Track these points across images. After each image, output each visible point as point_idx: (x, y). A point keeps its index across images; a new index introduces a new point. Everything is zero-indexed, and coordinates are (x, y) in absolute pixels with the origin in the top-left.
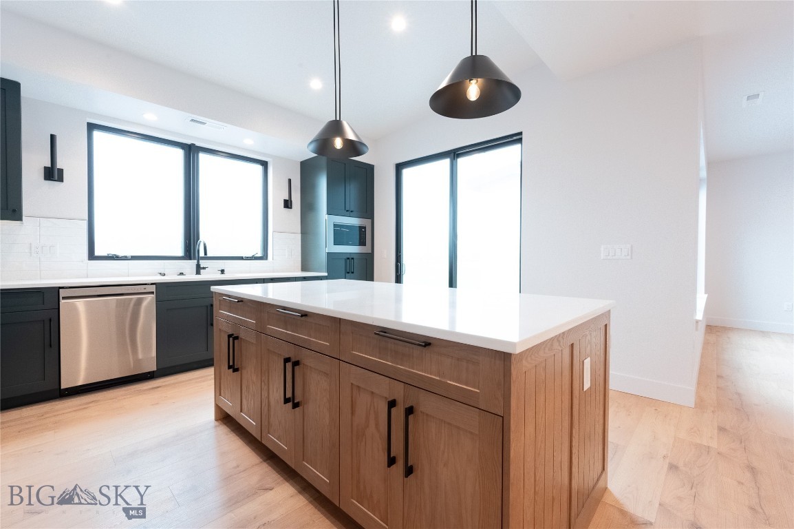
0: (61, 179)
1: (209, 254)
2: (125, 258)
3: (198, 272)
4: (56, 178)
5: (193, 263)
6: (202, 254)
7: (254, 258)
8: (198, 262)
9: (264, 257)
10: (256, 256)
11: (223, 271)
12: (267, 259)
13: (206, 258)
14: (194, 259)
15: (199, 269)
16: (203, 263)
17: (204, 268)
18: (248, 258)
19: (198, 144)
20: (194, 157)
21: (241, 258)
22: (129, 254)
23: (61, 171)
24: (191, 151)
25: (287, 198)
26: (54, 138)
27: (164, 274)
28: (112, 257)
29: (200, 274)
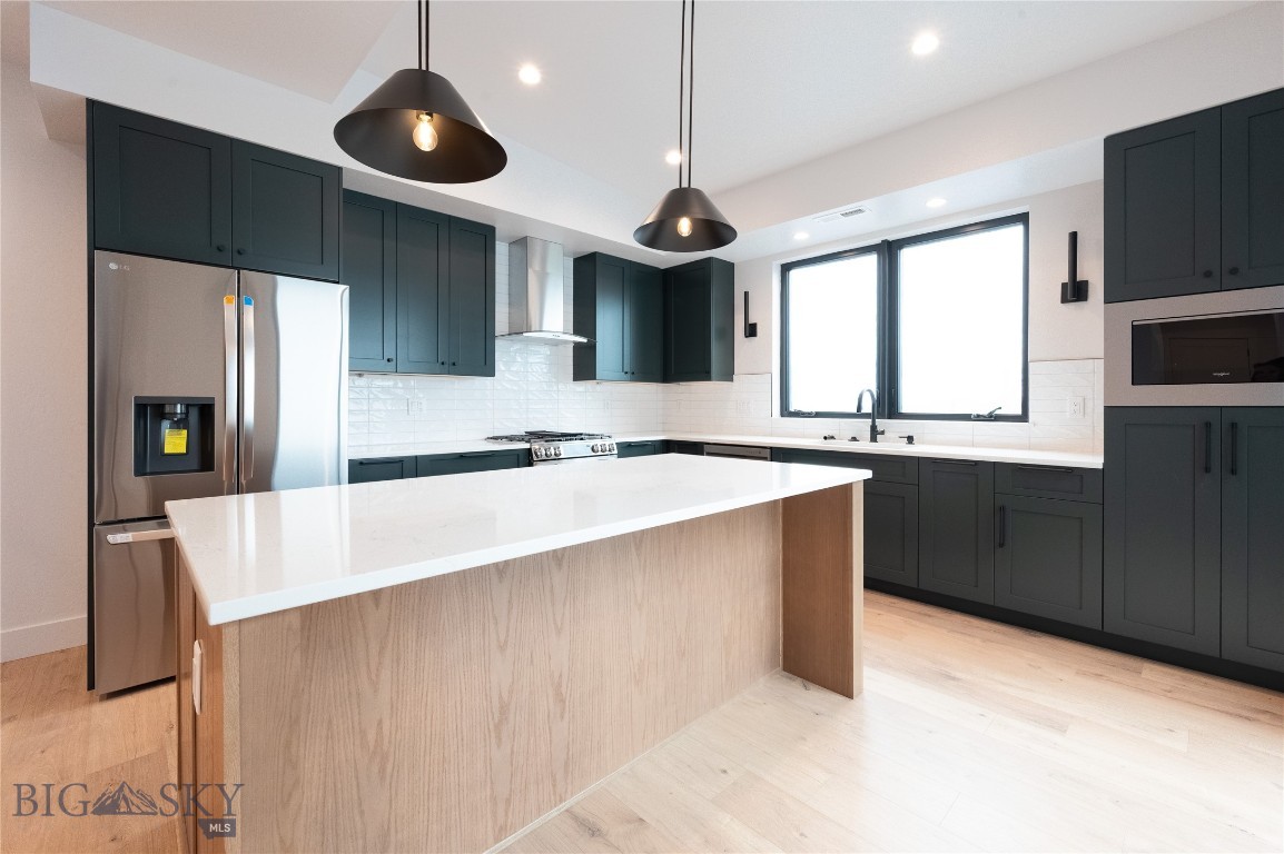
0: (754, 334)
2: (811, 415)
3: (873, 439)
7: (992, 417)
8: (874, 422)
9: (1023, 416)
10: (998, 412)
11: (910, 440)
12: (1027, 421)
15: (875, 434)
17: (883, 433)
18: (979, 418)
22: (814, 410)
23: (753, 325)
25: (1066, 281)
26: (746, 294)
27: (832, 438)
28: (799, 414)
29: (877, 441)
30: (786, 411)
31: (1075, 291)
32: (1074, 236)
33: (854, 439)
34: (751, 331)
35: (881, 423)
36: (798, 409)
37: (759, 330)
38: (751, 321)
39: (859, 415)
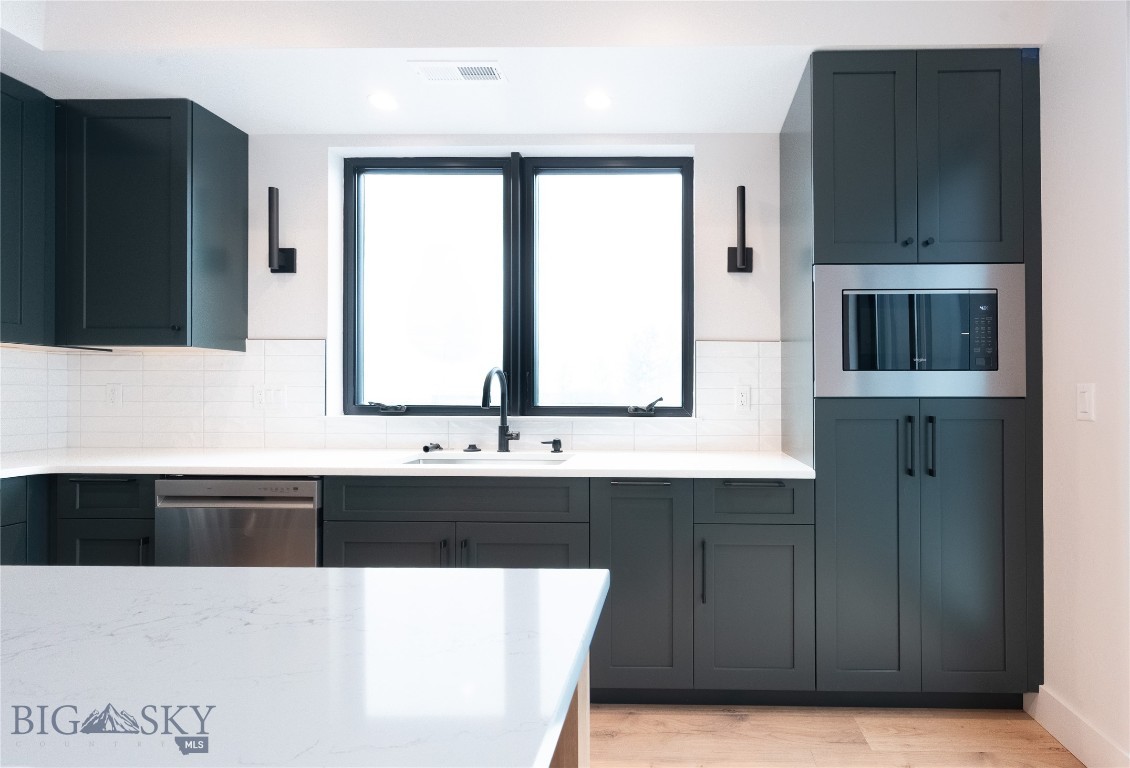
0: (294, 267)
2: (395, 410)
3: (503, 447)
7: (652, 411)
8: (504, 421)
9: (686, 408)
10: (660, 405)
11: (557, 445)
12: (690, 413)
15: (505, 439)
17: (517, 437)
18: (637, 412)
25: (734, 244)
26: (273, 193)
27: (438, 447)
28: (377, 409)
29: (507, 450)
30: (353, 403)
31: (741, 260)
32: (742, 191)
33: (473, 448)
34: (284, 261)
35: (515, 422)
36: (376, 400)
37: (300, 261)
38: (285, 242)
39: (485, 409)
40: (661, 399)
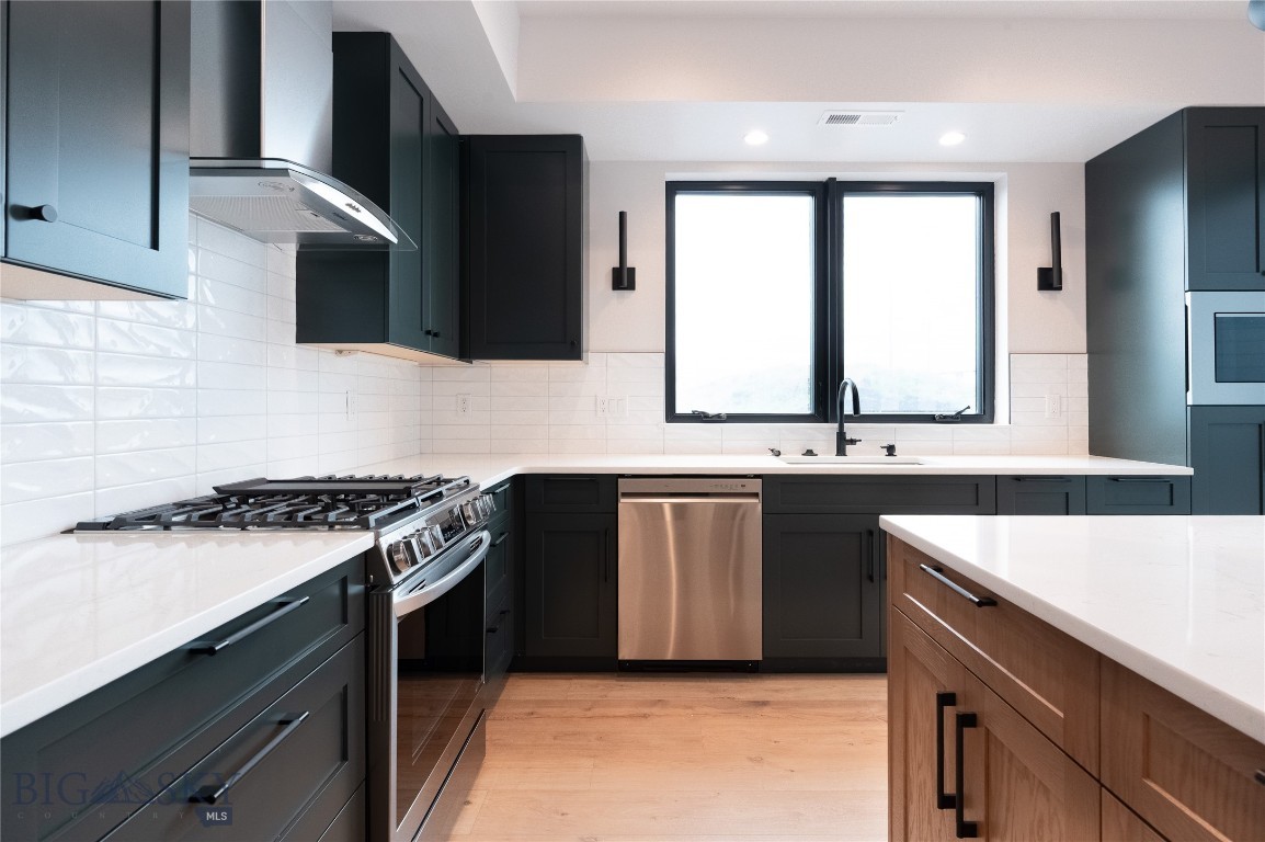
0: (631, 286)
1: (864, 410)
2: (717, 419)
3: (841, 451)
4: (626, 284)
5: (831, 428)
6: (848, 409)
7: (960, 418)
8: (841, 427)
9: (986, 413)
10: (967, 412)
11: (891, 450)
12: (991, 420)
13: (858, 417)
14: (833, 420)
15: (842, 443)
16: (852, 429)
17: (853, 442)
18: (945, 419)
19: (842, 176)
20: (833, 205)
21: (931, 419)
22: (724, 410)
23: (632, 271)
24: (828, 197)
26: (623, 217)
27: (779, 452)
28: (699, 417)
29: (845, 455)
31: (1049, 280)
32: (1057, 217)
33: (810, 453)
34: (623, 279)
37: (640, 279)
40: (969, 407)
